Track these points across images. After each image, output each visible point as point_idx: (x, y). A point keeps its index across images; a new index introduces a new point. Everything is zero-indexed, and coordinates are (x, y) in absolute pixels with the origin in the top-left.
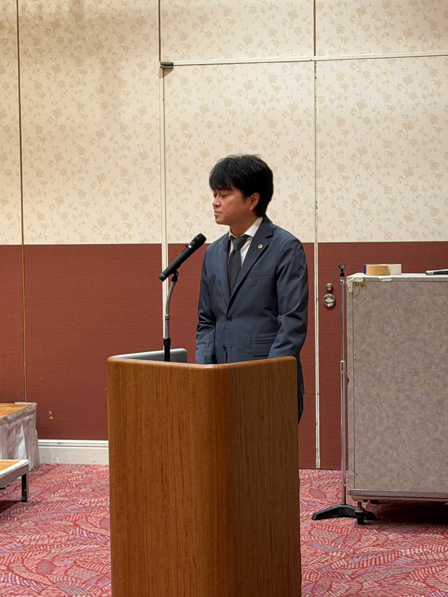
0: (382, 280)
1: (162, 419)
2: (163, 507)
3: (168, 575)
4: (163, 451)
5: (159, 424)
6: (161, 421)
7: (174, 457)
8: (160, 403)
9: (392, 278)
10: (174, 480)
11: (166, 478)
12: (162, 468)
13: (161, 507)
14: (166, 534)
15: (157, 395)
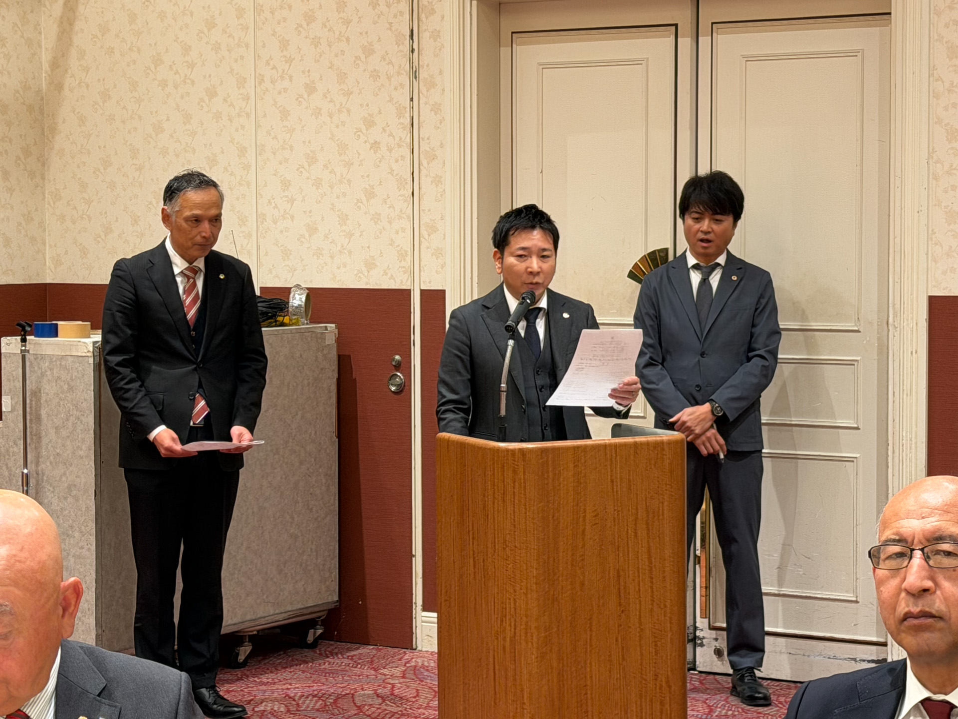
1: (620, 513)
4: (621, 555)
6: (618, 515)
8: (617, 492)
12: (619, 576)
13: (616, 626)
14: (624, 659)
15: (612, 481)
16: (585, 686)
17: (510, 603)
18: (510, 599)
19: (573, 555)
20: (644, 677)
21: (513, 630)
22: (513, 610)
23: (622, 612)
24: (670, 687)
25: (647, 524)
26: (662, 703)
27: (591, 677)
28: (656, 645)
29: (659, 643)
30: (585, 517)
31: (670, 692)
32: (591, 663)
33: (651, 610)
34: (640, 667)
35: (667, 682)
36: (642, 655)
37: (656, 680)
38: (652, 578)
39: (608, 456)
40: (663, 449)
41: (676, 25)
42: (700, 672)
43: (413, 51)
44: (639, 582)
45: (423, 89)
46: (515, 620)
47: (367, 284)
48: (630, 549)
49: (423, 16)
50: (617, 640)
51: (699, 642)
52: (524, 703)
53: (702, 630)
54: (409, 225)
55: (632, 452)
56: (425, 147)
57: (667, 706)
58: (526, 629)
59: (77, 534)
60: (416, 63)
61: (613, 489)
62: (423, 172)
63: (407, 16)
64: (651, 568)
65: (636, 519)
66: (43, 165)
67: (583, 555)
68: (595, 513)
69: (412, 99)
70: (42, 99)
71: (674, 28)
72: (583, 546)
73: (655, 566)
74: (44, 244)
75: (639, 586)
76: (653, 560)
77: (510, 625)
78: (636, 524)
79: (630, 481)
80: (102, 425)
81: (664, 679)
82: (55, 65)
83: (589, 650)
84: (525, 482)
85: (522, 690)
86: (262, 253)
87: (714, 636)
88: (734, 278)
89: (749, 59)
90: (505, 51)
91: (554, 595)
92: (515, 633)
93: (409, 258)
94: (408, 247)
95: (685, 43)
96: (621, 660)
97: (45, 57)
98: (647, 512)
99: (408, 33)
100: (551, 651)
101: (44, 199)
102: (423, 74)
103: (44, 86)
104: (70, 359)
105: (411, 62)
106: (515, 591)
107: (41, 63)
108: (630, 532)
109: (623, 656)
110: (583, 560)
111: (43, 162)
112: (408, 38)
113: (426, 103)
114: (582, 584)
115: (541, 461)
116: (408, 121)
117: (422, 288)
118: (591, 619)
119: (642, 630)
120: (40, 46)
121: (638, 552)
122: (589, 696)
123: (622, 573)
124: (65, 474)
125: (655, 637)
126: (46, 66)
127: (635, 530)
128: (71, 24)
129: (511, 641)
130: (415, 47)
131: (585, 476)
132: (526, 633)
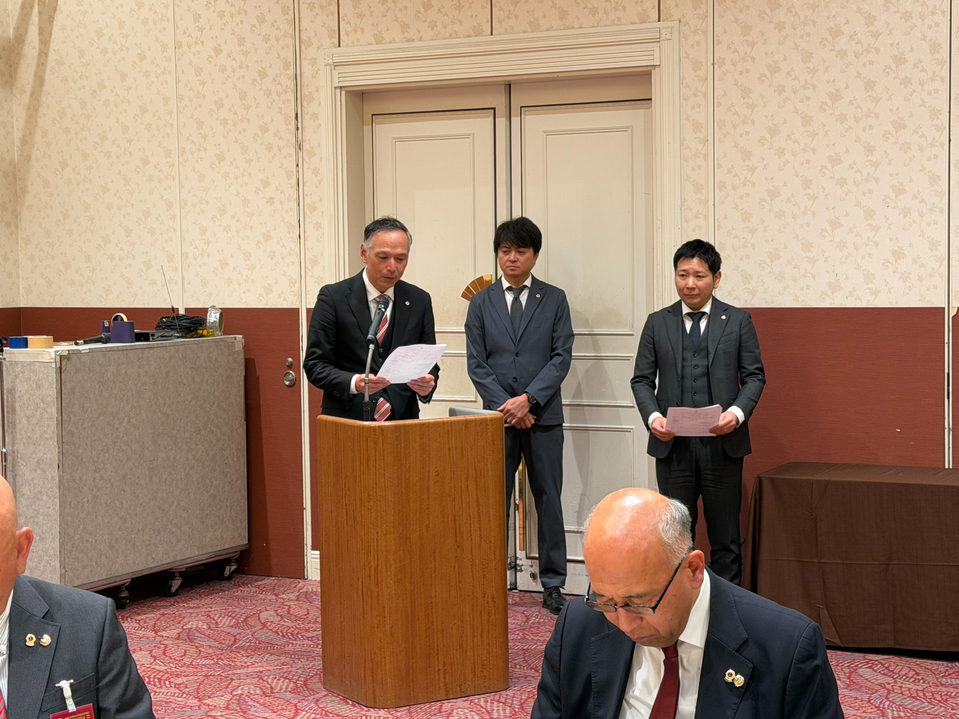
0: (82, 352)
2: (456, 557)
3: (462, 622)
5: (451, 478)
7: (469, 506)
8: (453, 457)
9: (89, 349)
10: (469, 528)
11: (460, 528)
12: (455, 521)
14: (460, 582)
15: (449, 450)
16: (432, 603)
17: (373, 542)
18: (373, 539)
19: (420, 505)
20: (475, 595)
21: (376, 562)
22: (376, 547)
23: (458, 547)
24: (494, 602)
25: (476, 481)
26: (489, 615)
27: (436, 596)
28: (484, 571)
29: (486, 570)
30: (429, 476)
31: (495, 606)
32: (435, 584)
33: (480, 545)
34: (472, 588)
35: (493, 598)
36: (473, 579)
37: (484, 597)
38: (480, 521)
39: (446, 431)
40: (487, 425)
41: (494, 109)
42: (520, 591)
43: (298, 129)
44: (470, 524)
45: (305, 157)
46: (378, 555)
47: (266, 304)
48: (464, 500)
49: (305, 103)
50: (454, 567)
51: (519, 568)
52: (385, 617)
53: (521, 559)
54: (297, 261)
55: (463, 428)
56: (308, 201)
57: (493, 617)
58: (386, 561)
59: (45, 498)
60: (300, 139)
61: (450, 455)
62: (307, 220)
63: (293, 102)
64: (479, 513)
65: (468, 477)
66: (17, 217)
67: (429, 505)
68: (437, 473)
69: (297, 166)
70: (15, 167)
71: (493, 110)
72: (428, 498)
73: (482, 511)
74: (18, 277)
75: (471, 527)
76: (481, 508)
77: (374, 559)
78: (467, 481)
79: (462, 448)
80: (63, 414)
81: (490, 597)
82: (24, 141)
83: (433, 576)
84: (383, 451)
85: (384, 608)
86: (186, 282)
87: (530, 564)
88: (538, 296)
89: (548, 134)
90: (367, 129)
91: (407, 535)
92: (378, 565)
93: (297, 285)
94: (297, 277)
95: (501, 122)
96: (458, 583)
97: (17, 135)
98: (476, 470)
99: (294, 116)
100: (405, 577)
101: (17, 243)
102: (306, 146)
103: (16, 156)
104: (38, 364)
105: (297, 138)
106: (377, 533)
107: (13, 140)
108: (463, 487)
109: (459, 580)
110: (428, 508)
111: (16, 215)
112: (294, 119)
113: (308, 168)
114: (428, 526)
115: (395, 435)
116: (295, 182)
117: (308, 307)
118: (434, 553)
119: (473, 560)
120: (12, 127)
121: (469, 502)
122: (434, 611)
123: (457, 518)
124: (34, 452)
125: (483, 565)
126: (17, 142)
127: (468, 485)
128: (36, 110)
129: (375, 570)
130: (300, 126)
131: (429, 446)
132: (386, 564)
